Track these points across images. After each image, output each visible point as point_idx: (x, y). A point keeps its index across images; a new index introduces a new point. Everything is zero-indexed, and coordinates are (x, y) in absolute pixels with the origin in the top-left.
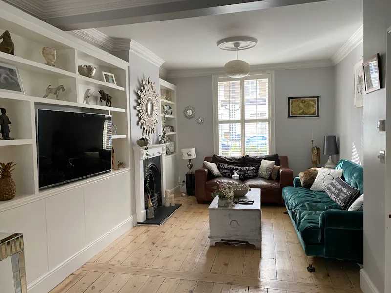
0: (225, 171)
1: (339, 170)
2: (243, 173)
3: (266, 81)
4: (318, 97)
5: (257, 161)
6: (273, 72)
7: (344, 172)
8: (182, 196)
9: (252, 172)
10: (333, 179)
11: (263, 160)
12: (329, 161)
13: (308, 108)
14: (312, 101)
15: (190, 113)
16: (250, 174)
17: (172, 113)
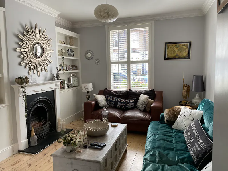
0: (111, 103)
1: (200, 111)
2: (125, 105)
3: (147, 29)
4: (190, 43)
5: (137, 95)
6: (153, 22)
7: (204, 113)
8: (80, 120)
9: (132, 104)
10: (193, 120)
11: (142, 94)
12: (197, 97)
13: (181, 52)
14: (185, 45)
15: (89, 55)
16: (130, 106)
17: (74, 55)
